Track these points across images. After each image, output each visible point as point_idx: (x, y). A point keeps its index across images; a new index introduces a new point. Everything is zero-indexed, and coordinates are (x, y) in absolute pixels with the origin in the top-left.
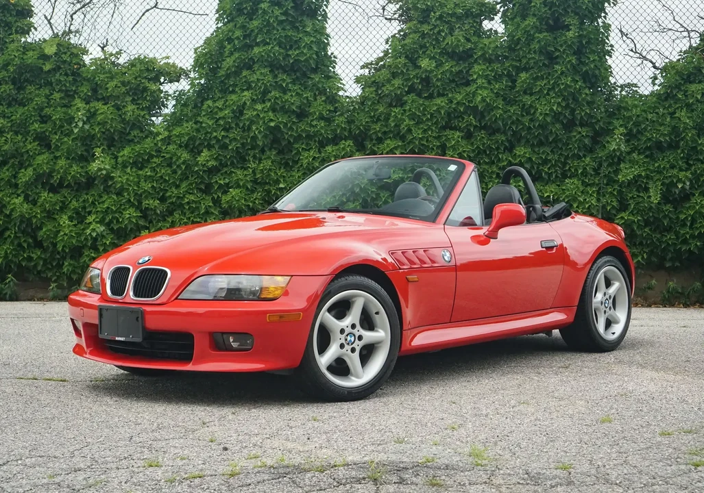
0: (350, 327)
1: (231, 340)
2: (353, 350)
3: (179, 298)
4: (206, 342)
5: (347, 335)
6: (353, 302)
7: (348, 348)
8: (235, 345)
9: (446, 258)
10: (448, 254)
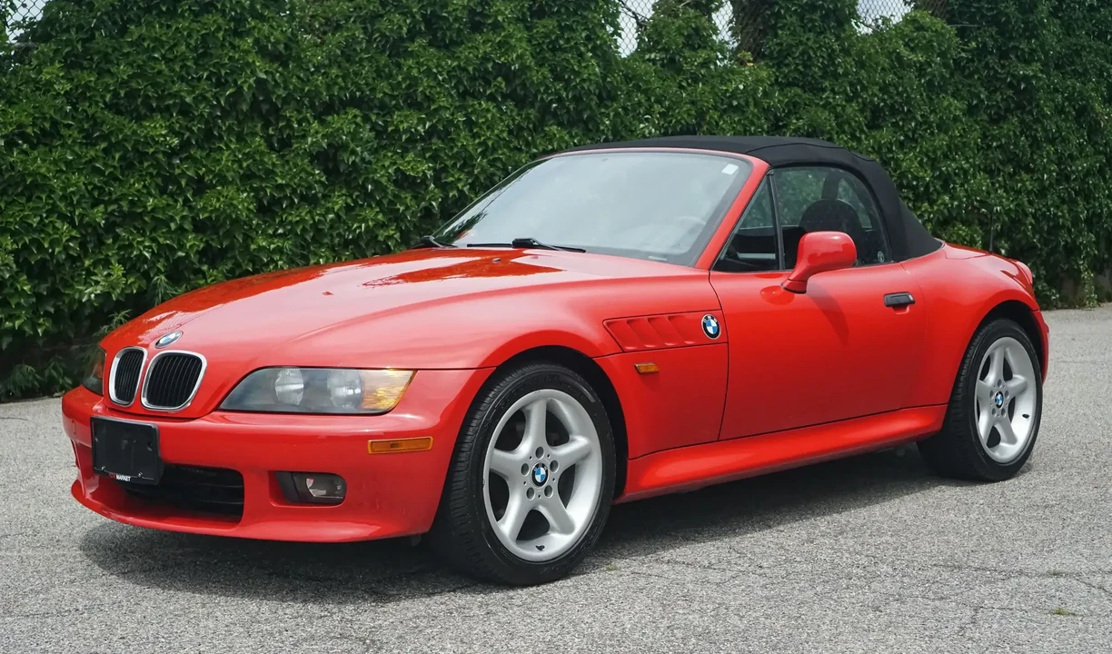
1: (309, 485)
3: (222, 406)
4: (265, 488)
8: (317, 493)
9: (710, 330)
10: (714, 323)
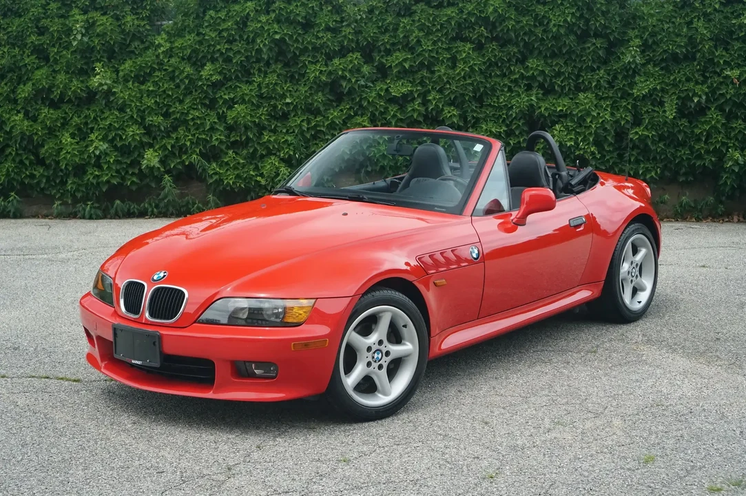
0: (377, 344)
2: (380, 367)
5: (374, 353)
6: (380, 317)
7: (375, 365)
9: (474, 255)
10: (476, 251)
